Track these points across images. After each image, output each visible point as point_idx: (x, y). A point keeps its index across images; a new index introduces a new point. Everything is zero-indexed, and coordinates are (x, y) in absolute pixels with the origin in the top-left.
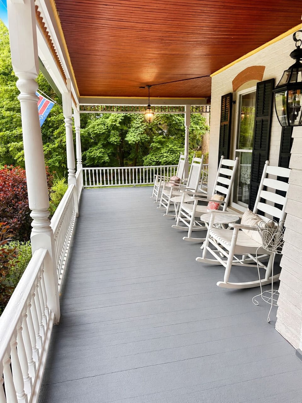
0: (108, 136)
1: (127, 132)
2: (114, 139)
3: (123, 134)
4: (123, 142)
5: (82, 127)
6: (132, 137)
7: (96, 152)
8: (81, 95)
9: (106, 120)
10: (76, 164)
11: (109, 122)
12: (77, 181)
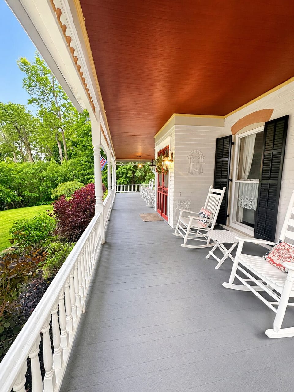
0: (127, 173)
1: (135, 172)
2: (130, 175)
3: (134, 173)
4: (134, 177)
5: (117, 169)
6: (137, 174)
7: (121, 180)
8: (117, 159)
9: (127, 167)
10: (112, 184)
11: (128, 168)
12: (113, 192)
